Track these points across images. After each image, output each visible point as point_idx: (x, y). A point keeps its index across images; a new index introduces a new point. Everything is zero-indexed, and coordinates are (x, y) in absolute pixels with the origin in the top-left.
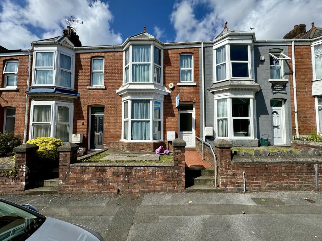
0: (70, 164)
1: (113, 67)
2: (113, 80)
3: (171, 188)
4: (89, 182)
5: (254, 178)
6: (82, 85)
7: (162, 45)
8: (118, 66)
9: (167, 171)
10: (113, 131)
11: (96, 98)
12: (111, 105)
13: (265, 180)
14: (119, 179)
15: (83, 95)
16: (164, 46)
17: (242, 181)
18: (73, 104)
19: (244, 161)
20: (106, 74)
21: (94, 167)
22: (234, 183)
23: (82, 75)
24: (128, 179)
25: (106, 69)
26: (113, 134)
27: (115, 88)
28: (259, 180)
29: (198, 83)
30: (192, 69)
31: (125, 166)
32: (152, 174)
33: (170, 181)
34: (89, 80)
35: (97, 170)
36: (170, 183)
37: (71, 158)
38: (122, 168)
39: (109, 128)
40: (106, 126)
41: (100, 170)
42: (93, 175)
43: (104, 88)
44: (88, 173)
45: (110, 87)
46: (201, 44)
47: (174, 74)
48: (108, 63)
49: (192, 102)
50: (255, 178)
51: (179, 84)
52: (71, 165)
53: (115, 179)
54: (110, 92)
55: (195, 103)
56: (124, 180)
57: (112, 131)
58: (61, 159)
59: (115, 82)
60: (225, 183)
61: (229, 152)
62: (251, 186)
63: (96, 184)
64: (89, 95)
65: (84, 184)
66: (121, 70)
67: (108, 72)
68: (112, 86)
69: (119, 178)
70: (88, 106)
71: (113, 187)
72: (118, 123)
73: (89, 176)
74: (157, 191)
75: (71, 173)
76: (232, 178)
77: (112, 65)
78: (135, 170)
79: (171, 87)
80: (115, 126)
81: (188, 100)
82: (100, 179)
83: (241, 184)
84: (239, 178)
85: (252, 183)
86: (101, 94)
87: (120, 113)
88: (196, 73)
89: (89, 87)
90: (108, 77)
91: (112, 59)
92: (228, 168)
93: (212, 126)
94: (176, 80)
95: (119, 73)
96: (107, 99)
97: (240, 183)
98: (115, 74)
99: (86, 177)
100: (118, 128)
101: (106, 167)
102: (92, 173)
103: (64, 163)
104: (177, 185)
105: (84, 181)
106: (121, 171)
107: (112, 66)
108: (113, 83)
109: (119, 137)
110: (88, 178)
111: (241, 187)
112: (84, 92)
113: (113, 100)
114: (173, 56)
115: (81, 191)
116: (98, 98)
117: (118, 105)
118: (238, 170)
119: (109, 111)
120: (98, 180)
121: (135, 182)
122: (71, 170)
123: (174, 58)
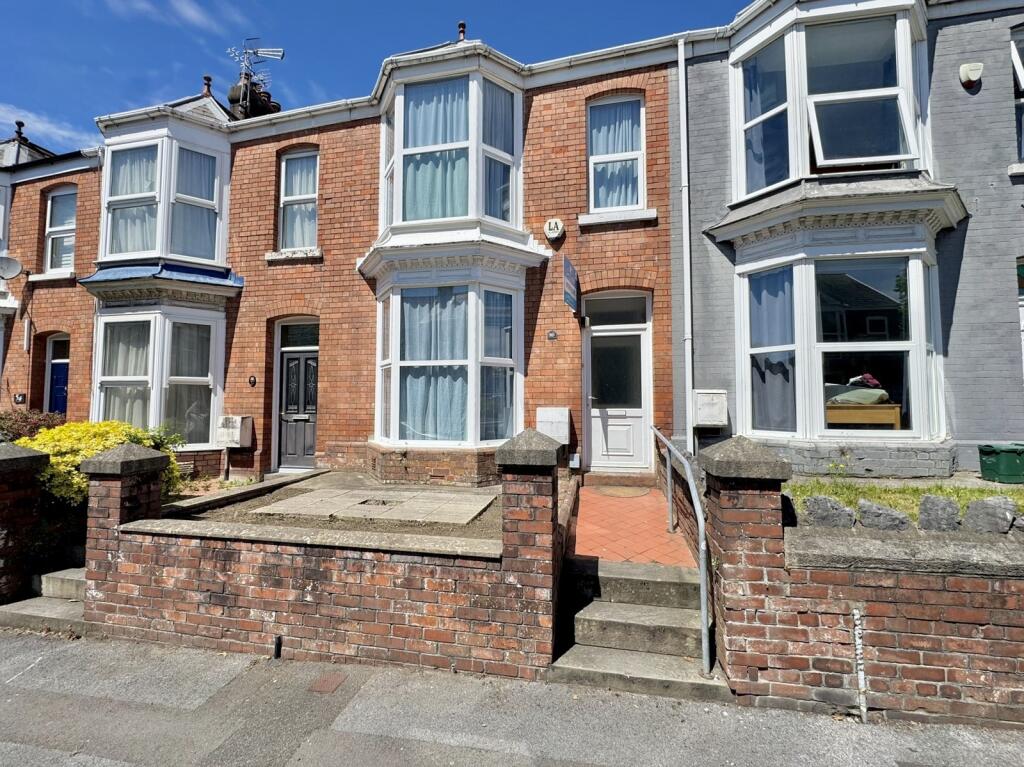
0: (121, 523)
1: (348, 179)
2: (346, 225)
3: (487, 654)
4: (178, 595)
5: (922, 649)
6: (250, 248)
7: (518, 72)
8: (365, 172)
9: (472, 578)
10: (347, 406)
11: (293, 291)
12: (339, 315)
13: (987, 661)
14: (282, 595)
15: (252, 284)
16: (523, 77)
17: (845, 654)
18: (223, 315)
19: (859, 552)
20: (324, 207)
21: (195, 542)
22: (801, 665)
23: (249, 214)
24: (315, 597)
25: (326, 186)
26: (348, 417)
27: (352, 251)
28: (949, 660)
29: (663, 209)
30: (641, 155)
31: (305, 545)
32: (409, 584)
33: (486, 623)
34: (272, 232)
35: (204, 551)
36: (485, 630)
37: (123, 500)
38: (294, 550)
39: (333, 395)
40: (325, 391)
41: (216, 554)
42: (193, 571)
43: (317, 254)
44: (175, 562)
45: (336, 252)
46: (676, 46)
47: (563, 183)
48: (329, 166)
49: (641, 288)
50: (925, 644)
51: (584, 220)
52: (122, 527)
53: (269, 592)
54: (337, 268)
55: (652, 290)
56: (300, 600)
57: (342, 406)
58: (93, 503)
59: (353, 229)
60: (753, 658)
61: (774, 501)
62: (903, 688)
63: (202, 610)
64: (271, 282)
65: (162, 603)
66: (373, 186)
67: (332, 196)
68: (344, 247)
69: (279, 591)
70: (270, 322)
71: (260, 626)
72: (362, 379)
73: (179, 572)
74: (427, 660)
75: (121, 560)
76: (786, 635)
77: (343, 169)
78: (341, 563)
79: (554, 235)
80: (354, 390)
81: (622, 283)
82: (214, 588)
83: (843, 672)
84: (827, 637)
85: (907, 673)
86: (308, 275)
87: (369, 341)
88: (655, 168)
89: (270, 256)
90: (331, 216)
91: (344, 149)
92: (766, 581)
93: (727, 384)
94: (574, 205)
95: (368, 197)
96: (328, 295)
97: (838, 667)
98: (352, 204)
99: (173, 577)
100: (363, 395)
101: (236, 544)
102: (190, 565)
103: (101, 521)
104: (516, 645)
105: (165, 594)
106: (288, 563)
107: (345, 174)
108: (348, 235)
109: (366, 428)
110: (177, 580)
111: (841, 685)
112: (257, 273)
113: (347, 294)
114: (561, 111)
115: (152, 629)
116: (298, 291)
117: (364, 314)
118: (822, 596)
119: (335, 337)
120: (208, 590)
121: (341, 612)
122: (122, 544)
123: (566, 121)
